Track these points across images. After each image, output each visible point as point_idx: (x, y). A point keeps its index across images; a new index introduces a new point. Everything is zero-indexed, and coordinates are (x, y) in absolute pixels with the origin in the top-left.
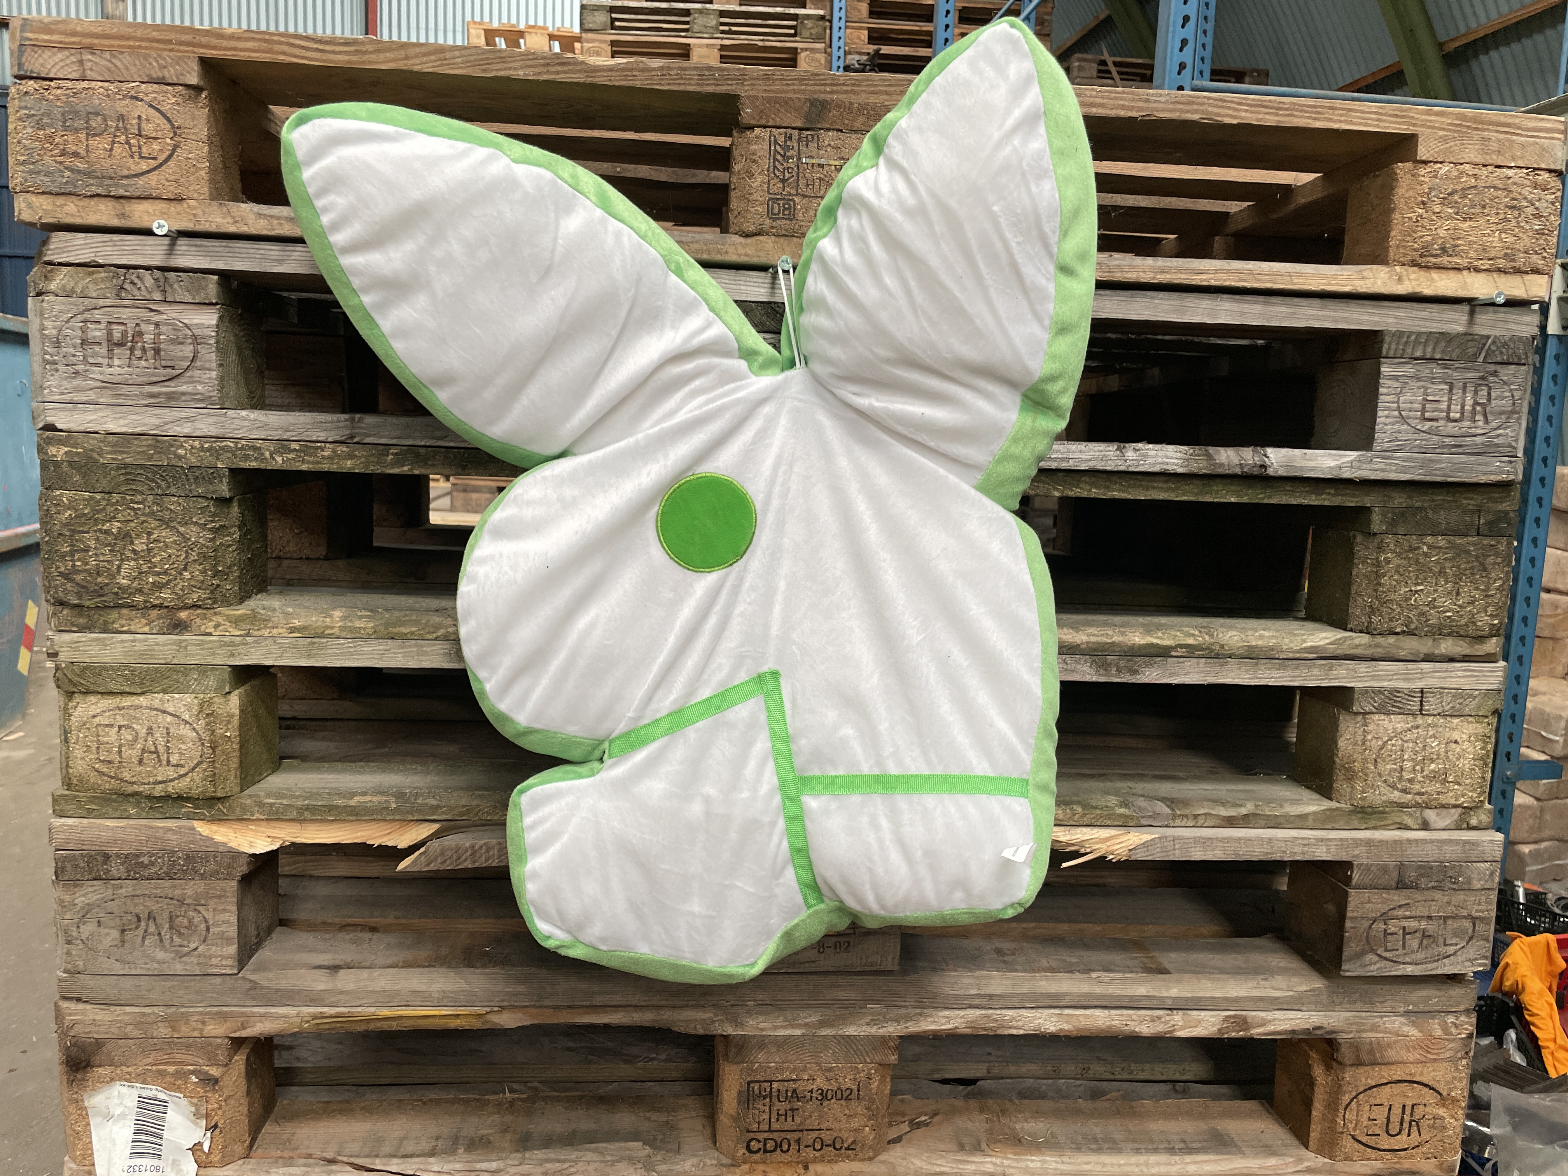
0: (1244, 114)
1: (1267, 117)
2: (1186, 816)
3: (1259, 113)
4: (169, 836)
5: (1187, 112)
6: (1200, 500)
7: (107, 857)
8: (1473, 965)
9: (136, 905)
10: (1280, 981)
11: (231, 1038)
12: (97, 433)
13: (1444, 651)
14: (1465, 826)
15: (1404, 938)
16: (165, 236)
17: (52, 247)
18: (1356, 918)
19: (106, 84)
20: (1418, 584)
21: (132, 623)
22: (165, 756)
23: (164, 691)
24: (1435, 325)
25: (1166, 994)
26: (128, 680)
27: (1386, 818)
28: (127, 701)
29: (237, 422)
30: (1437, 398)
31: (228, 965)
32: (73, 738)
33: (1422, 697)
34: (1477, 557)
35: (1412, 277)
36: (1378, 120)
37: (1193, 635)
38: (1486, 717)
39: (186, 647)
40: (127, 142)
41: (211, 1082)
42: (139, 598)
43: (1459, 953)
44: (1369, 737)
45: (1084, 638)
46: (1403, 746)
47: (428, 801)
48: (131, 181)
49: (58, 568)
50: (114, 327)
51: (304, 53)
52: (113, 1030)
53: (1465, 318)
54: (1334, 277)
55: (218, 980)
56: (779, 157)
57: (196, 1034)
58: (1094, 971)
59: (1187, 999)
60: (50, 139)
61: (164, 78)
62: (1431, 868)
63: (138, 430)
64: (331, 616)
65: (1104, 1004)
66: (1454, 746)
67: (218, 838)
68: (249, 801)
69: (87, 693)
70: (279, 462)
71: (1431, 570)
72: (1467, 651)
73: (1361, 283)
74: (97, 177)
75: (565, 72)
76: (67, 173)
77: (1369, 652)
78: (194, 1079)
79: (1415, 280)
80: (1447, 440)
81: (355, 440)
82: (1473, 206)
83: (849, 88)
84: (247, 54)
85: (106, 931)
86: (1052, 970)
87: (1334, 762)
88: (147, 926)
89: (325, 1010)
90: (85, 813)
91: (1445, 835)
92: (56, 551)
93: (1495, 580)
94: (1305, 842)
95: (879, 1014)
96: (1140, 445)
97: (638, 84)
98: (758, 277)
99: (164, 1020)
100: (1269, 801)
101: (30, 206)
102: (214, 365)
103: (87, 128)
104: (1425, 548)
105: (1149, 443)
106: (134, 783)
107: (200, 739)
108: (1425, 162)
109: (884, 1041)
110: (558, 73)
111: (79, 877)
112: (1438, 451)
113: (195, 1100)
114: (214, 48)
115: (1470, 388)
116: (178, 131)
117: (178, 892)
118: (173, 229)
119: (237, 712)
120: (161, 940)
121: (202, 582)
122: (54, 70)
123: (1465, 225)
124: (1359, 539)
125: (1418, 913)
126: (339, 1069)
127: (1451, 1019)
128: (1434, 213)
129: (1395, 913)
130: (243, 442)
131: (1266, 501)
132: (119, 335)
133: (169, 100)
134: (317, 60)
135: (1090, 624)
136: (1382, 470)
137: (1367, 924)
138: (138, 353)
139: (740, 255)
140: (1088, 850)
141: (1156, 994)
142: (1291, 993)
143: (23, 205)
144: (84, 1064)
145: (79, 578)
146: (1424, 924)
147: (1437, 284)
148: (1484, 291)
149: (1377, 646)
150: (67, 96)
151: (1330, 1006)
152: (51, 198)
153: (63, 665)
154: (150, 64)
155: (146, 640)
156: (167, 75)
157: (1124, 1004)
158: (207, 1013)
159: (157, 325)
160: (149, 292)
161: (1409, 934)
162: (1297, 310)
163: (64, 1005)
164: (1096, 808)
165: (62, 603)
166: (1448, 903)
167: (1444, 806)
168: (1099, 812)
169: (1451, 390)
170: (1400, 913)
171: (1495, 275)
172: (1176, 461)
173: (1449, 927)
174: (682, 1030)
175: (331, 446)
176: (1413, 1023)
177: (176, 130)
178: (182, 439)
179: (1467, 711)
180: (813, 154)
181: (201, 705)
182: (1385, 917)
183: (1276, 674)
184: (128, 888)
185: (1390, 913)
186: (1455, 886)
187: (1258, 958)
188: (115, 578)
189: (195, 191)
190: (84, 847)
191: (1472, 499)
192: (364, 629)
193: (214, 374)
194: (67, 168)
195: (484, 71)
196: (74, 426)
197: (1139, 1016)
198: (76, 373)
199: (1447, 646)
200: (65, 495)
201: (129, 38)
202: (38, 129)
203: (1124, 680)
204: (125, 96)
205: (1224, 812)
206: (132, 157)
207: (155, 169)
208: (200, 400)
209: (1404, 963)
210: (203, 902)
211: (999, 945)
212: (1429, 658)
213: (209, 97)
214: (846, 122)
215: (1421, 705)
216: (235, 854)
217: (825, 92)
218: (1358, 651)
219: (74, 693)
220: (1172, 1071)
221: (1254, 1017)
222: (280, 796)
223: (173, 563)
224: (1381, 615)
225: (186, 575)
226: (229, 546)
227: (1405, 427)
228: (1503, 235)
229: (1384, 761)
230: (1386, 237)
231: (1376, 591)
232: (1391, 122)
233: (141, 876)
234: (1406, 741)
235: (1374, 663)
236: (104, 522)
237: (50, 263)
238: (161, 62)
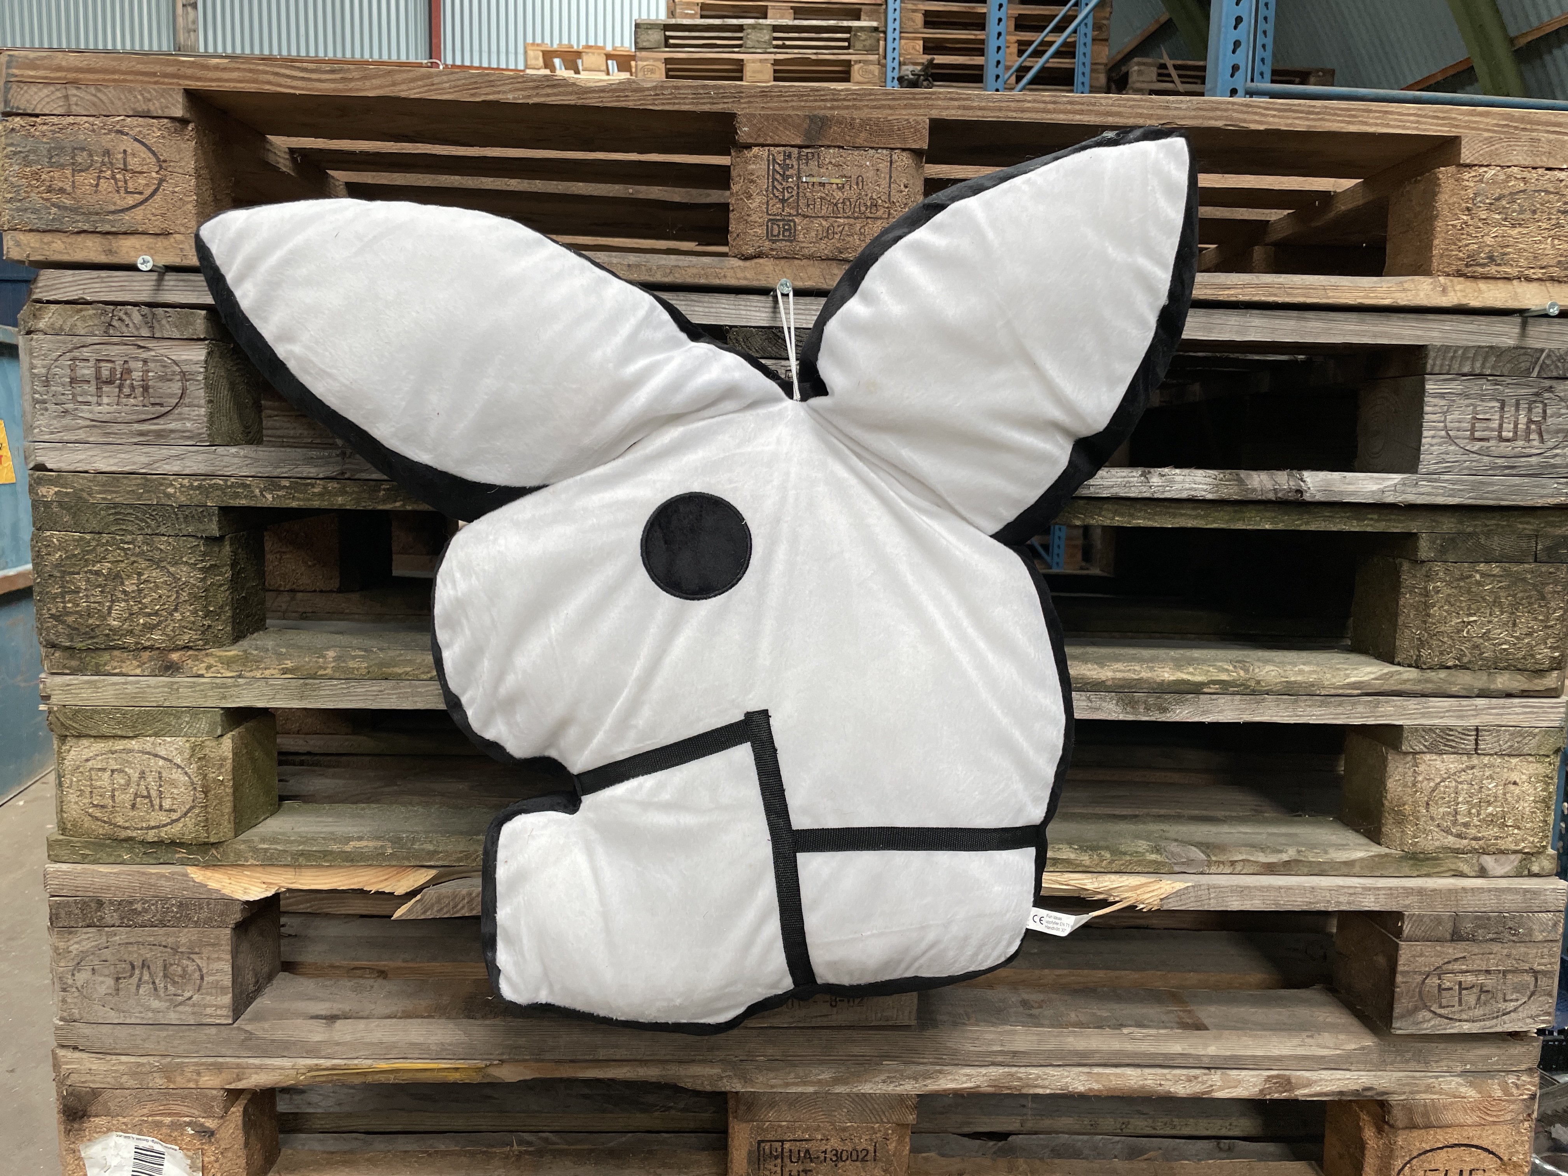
0: (1271, 119)
1: (1297, 122)
2: (1223, 863)
3: (1288, 118)
4: (163, 882)
5: (1211, 118)
6: (1232, 527)
7: (100, 903)
8: (1536, 1022)
9: (130, 953)
10: (1327, 1038)
11: (228, 1090)
12: (86, 472)
13: (1500, 686)
14: (1526, 872)
15: (1460, 993)
16: (151, 271)
17: (40, 285)
18: (1408, 972)
19: (91, 119)
20: (1471, 615)
21: (123, 665)
22: (158, 800)
23: (156, 735)
24: (1483, 338)
25: (1202, 1053)
26: (119, 723)
27: (1439, 865)
28: (120, 745)
29: (226, 459)
30: (1487, 416)
31: (223, 1015)
32: (66, 782)
33: (1477, 735)
34: (1534, 585)
35: (1458, 288)
36: (1417, 122)
37: (1227, 670)
38: (1548, 756)
39: (177, 689)
40: (113, 177)
41: (207, 1134)
42: (129, 640)
43: (1520, 1009)
44: (1420, 778)
45: (1110, 674)
46: (1457, 787)
47: (425, 846)
48: (116, 217)
49: (49, 610)
50: (103, 364)
51: (289, 82)
52: (108, 1080)
53: (1517, 330)
54: (1372, 289)
55: (213, 1030)
56: (778, 177)
57: (192, 1085)
58: (1126, 1026)
59: (1226, 1058)
60: (36, 175)
61: (149, 111)
62: (1489, 919)
63: (127, 469)
64: (324, 657)
65: (1137, 1062)
66: (1512, 787)
67: (212, 885)
68: (242, 847)
69: (79, 736)
70: (269, 500)
71: (1484, 600)
72: (1526, 686)
73: (1403, 295)
74: (84, 213)
75: (555, 95)
76: (54, 210)
77: (1418, 688)
78: (190, 1131)
79: (1461, 291)
80: (1499, 461)
81: (346, 476)
82: (1522, 212)
83: (850, 103)
84: (232, 85)
85: (101, 979)
86: (1081, 1025)
87: (1383, 805)
88: (142, 973)
89: (321, 1061)
90: (79, 858)
91: (1504, 883)
92: (47, 593)
93: (1555, 610)
94: (1351, 891)
95: (896, 1071)
96: (1166, 470)
97: (631, 105)
98: (758, 301)
99: (160, 1070)
100: (1312, 846)
101: (18, 244)
102: (203, 402)
103: (73, 164)
104: (1478, 577)
105: (1176, 467)
106: (127, 828)
107: (193, 783)
108: (1470, 166)
109: (901, 1099)
110: (548, 95)
111: (72, 924)
112: (1490, 472)
113: (190, 1153)
114: (199, 79)
115: (1524, 405)
116: (164, 165)
117: (171, 940)
118: (160, 264)
119: (230, 755)
120: (156, 989)
121: (193, 623)
122: (39, 106)
123: (1514, 232)
124: (1406, 566)
125: (1475, 967)
126: (349, 1115)
127: (1511, 1079)
128: (1480, 220)
129: (1450, 967)
130: (233, 480)
131: (1303, 528)
132: (107, 373)
133: (155, 132)
134: (303, 89)
135: (1117, 659)
136: (1429, 494)
137: (1419, 979)
138: (126, 390)
139: (739, 279)
140: (1117, 899)
141: (1192, 1051)
142: (1338, 1052)
143: (11, 243)
144: (81, 1113)
145: (70, 619)
146: (1482, 979)
147: (1485, 295)
148: (1537, 302)
149: (1427, 681)
150: (54, 132)
151: (1381, 1066)
152: (38, 236)
153: (55, 709)
154: (135, 97)
155: (137, 682)
156: (152, 108)
157: (1158, 1062)
158: (202, 1064)
159: (145, 361)
160: (138, 329)
161: (1466, 989)
162: (1332, 325)
163: (61, 1052)
164: (1125, 854)
165: (53, 646)
166: (1508, 956)
167: (1502, 852)
168: (1128, 858)
169: (1502, 408)
170: (1456, 966)
171: (1548, 284)
172: (1205, 487)
173: (1509, 982)
174: (689, 1086)
175: (321, 482)
176: (1471, 1084)
177: (161, 164)
178: (172, 477)
179: (1526, 750)
180: (814, 173)
181: (193, 749)
182: (1439, 972)
183: (1317, 711)
184: (122, 935)
185: (1445, 967)
186: (1514, 938)
187: (1303, 1012)
188: (105, 619)
189: (183, 225)
190: (78, 894)
191: (1528, 523)
192: (358, 669)
193: (203, 411)
194: (53, 205)
195: (473, 95)
196: (64, 466)
197: (1174, 1075)
198: (66, 412)
199: (1503, 681)
200: (55, 536)
201: (114, 72)
202: (25, 166)
203: (1153, 719)
204: (110, 131)
205: (1263, 858)
206: (118, 192)
207: (141, 203)
208: (189, 438)
209: (1460, 1021)
210: (197, 950)
211: (1025, 996)
212: (1484, 694)
213: (197, 129)
214: (848, 138)
215: (1477, 744)
216: (229, 901)
217: (825, 108)
218: (1408, 687)
219: (66, 736)
220: (1216, 1127)
221: (1299, 1077)
222: (274, 840)
223: (164, 604)
224: (1430, 648)
225: (177, 615)
226: (221, 585)
227: (1452, 448)
228: (1556, 242)
229: (1437, 804)
230: (1429, 247)
231: (1425, 622)
232: (1432, 124)
233: (135, 923)
234: (1461, 783)
235: (1424, 699)
236: (94, 563)
237: (39, 301)
238: (146, 95)
